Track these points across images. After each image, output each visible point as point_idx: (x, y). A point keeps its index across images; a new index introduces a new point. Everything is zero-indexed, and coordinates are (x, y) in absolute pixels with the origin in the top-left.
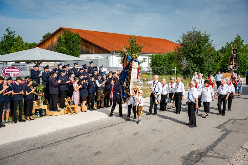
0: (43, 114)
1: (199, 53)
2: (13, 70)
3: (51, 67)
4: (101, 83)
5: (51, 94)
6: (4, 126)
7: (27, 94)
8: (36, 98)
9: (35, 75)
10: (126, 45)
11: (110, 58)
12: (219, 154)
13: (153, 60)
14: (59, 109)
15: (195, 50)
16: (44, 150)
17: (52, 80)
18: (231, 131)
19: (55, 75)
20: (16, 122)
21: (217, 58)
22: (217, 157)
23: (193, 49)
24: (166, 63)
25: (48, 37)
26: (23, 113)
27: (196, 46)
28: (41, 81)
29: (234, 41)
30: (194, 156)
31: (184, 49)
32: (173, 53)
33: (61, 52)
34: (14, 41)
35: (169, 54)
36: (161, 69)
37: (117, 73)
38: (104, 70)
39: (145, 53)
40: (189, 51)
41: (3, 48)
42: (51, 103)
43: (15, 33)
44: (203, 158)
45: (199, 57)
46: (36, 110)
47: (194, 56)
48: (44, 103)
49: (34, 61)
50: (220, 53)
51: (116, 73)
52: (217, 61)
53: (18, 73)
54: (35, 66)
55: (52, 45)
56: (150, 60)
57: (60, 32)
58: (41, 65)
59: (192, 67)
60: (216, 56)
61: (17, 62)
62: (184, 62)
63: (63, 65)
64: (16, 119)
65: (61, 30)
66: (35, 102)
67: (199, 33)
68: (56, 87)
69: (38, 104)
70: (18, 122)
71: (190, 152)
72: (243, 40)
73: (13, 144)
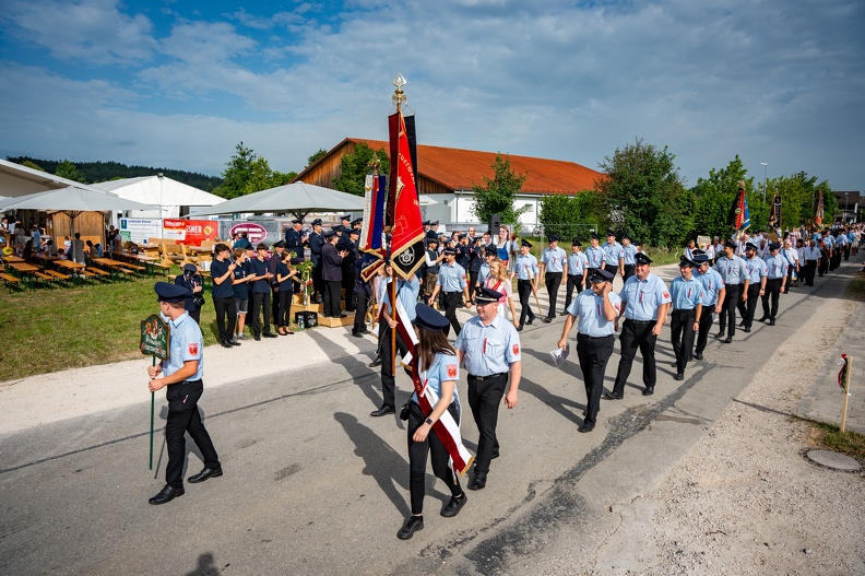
0: (312, 322)
1: (648, 195)
2: (251, 230)
3: (326, 223)
4: (435, 259)
5: (327, 282)
6: (238, 344)
7: (280, 280)
8: (297, 290)
9: (294, 241)
10: (487, 176)
11: (452, 204)
12: (686, 414)
13: (546, 208)
14: (344, 313)
15: (640, 188)
16: (315, 398)
17: (329, 251)
18: (714, 365)
19: (335, 240)
20: (258, 339)
21: (689, 206)
22: (683, 421)
23: (635, 186)
24: (576, 215)
25: (321, 158)
26: (271, 319)
27: (643, 179)
28: (308, 252)
29: (725, 169)
30: (634, 417)
31: (616, 185)
32: (591, 193)
33: (347, 191)
34: (251, 169)
35: (582, 195)
36: (564, 229)
37: (468, 235)
38: (441, 229)
39: (531, 193)
40: (626, 190)
41: (230, 185)
42: (327, 300)
43: (253, 154)
44: (653, 423)
45: (649, 204)
46: (297, 314)
47: (637, 202)
48: (314, 300)
49: (292, 211)
50: (694, 197)
51: (465, 235)
52: (686, 214)
53: (259, 236)
54: (294, 222)
55: (329, 175)
56: (540, 208)
57: (344, 149)
58: (306, 219)
59: (632, 226)
60: (686, 202)
61: (258, 213)
62: (615, 215)
63: (352, 219)
64: (259, 332)
65: (347, 143)
66: (295, 298)
67: (650, 150)
68: (337, 266)
69: (301, 302)
70: (262, 338)
71: (625, 409)
72: (745, 171)
73: (255, 381)
